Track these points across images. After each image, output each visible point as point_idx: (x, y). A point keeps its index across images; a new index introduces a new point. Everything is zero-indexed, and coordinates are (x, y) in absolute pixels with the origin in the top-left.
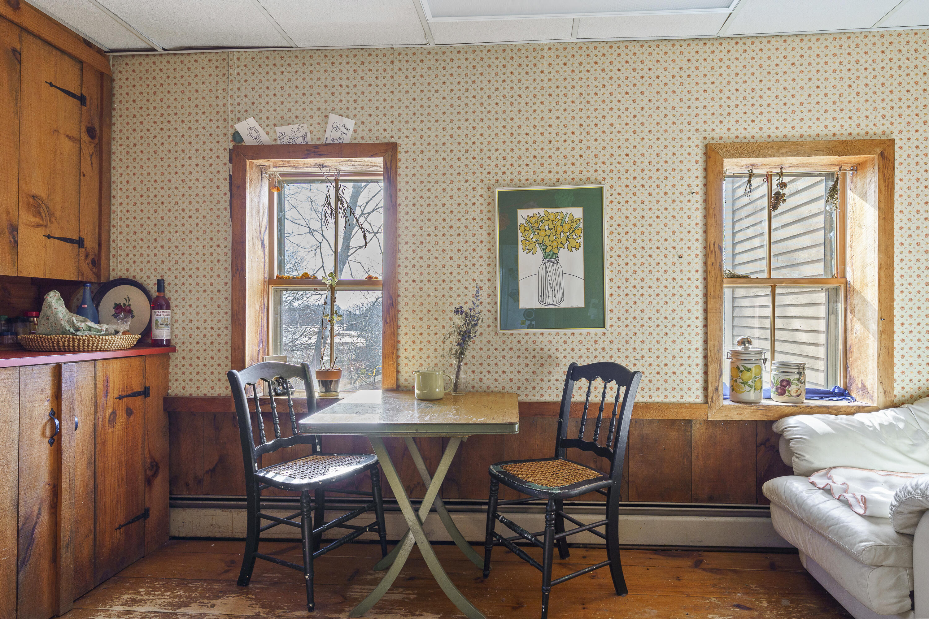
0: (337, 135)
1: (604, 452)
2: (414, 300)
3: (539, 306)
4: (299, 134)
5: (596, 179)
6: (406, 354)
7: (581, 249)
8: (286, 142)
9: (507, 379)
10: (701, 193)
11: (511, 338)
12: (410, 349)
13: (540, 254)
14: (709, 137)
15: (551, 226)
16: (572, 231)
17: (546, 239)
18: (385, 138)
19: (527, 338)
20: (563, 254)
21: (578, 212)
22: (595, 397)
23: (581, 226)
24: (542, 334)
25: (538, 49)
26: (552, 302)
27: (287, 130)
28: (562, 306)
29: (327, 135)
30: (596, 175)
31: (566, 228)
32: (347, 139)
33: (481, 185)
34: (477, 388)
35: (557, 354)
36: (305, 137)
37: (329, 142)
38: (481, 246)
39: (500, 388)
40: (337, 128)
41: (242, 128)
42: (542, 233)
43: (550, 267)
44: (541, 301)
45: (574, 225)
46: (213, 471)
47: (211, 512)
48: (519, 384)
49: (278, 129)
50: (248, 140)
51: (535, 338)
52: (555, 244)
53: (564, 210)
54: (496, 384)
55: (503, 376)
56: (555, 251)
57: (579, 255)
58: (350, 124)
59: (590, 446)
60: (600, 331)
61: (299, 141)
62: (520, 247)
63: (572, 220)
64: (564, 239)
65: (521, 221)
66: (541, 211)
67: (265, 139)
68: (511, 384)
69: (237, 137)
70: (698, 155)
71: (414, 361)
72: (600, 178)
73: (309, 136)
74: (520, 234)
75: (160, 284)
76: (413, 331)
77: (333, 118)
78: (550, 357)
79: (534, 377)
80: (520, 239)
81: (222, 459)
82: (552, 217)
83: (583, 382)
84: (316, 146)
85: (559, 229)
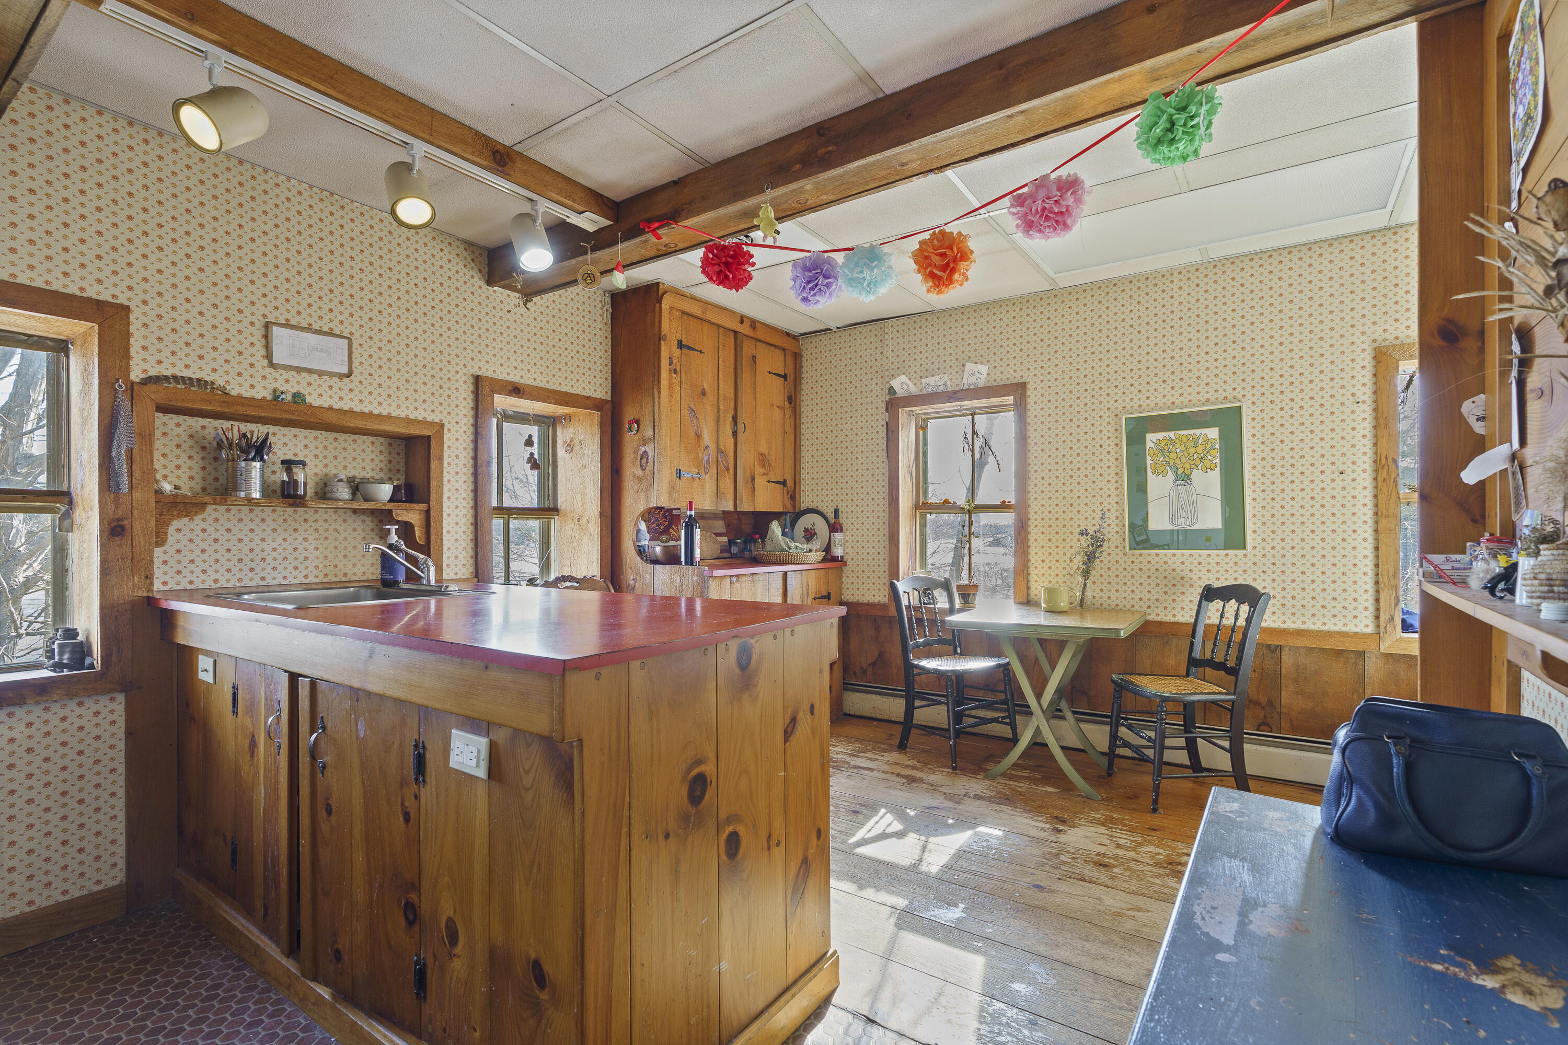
0: (972, 380)
2: (1043, 523)
3: (1169, 527)
4: (941, 383)
5: (1235, 397)
6: (1036, 571)
7: (1218, 469)
8: (930, 391)
9: (1137, 598)
10: (1369, 401)
11: (1141, 559)
12: (1039, 567)
13: (1171, 476)
14: (1380, 339)
15: (1183, 448)
16: (1207, 452)
17: (1178, 461)
18: (1016, 378)
19: (1157, 559)
20: (1196, 475)
21: (1213, 433)
22: (1229, 621)
23: (1217, 446)
24: (1174, 555)
25: (1167, 275)
26: (1183, 523)
27: (931, 380)
28: (1196, 527)
29: (965, 381)
30: (1235, 393)
31: (1200, 449)
32: (981, 383)
33: (1108, 413)
34: (1100, 605)
35: (1191, 575)
36: (945, 384)
37: (966, 387)
38: (1108, 471)
39: (1129, 606)
40: (973, 374)
41: (896, 383)
42: (1173, 456)
43: (1181, 488)
44: (1173, 523)
45: (1209, 445)
46: (874, 664)
47: (874, 696)
48: (1149, 603)
49: (924, 381)
50: (900, 393)
51: (1166, 559)
52: (1187, 466)
53: (1197, 432)
54: (1125, 603)
55: (1132, 595)
56: (1188, 472)
57: (1215, 475)
58: (984, 369)
59: (1221, 666)
60: (1240, 552)
61: (941, 389)
62: (1149, 471)
63: (1207, 441)
64: (1198, 461)
65: (1149, 445)
66: (1172, 434)
67: (914, 390)
68: (1141, 603)
69: (891, 390)
70: (1366, 360)
71: (1043, 578)
72: (1240, 396)
73: (949, 384)
74: (1148, 458)
75: (836, 512)
76: (1043, 551)
77: (969, 366)
78: (1183, 578)
79: (1165, 597)
80: (1149, 462)
81: (881, 655)
82: (1184, 439)
83: (1217, 604)
84: (955, 392)
85: (1192, 450)
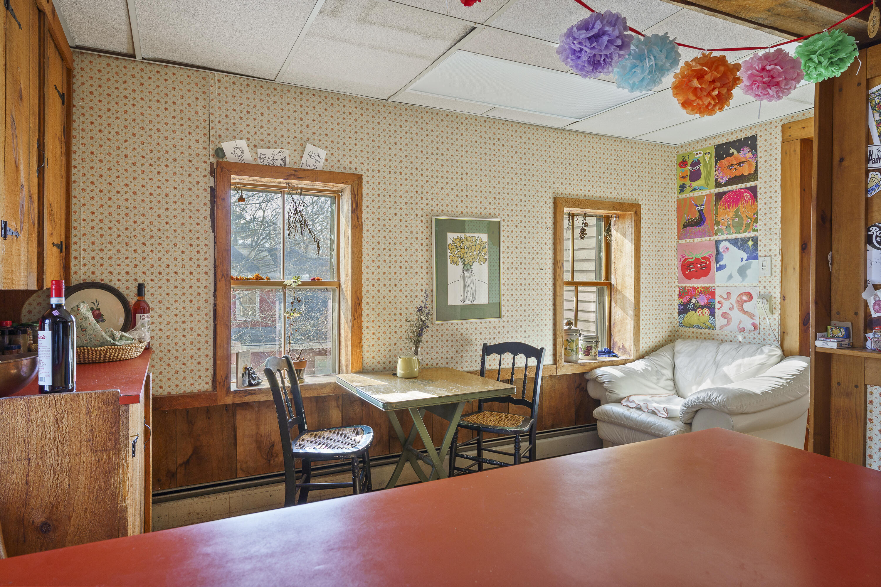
0: (312, 162)
1: (521, 402)
2: (373, 300)
3: (460, 303)
4: (279, 157)
5: (495, 214)
6: (367, 343)
7: (487, 263)
8: (265, 163)
9: (440, 357)
10: (552, 228)
11: (442, 327)
12: (370, 339)
13: (461, 266)
14: (556, 192)
15: (468, 246)
16: (481, 250)
17: (465, 255)
18: (351, 169)
19: (452, 327)
20: (475, 266)
21: (485, 237)
23: (487, 247)
24: (462, 323)
25: (460, 117)
26: (467, 300)
27: (268, 153)
28: (475, 303)
29: (304, 160)
30: (495, 212)
31: (478, 247)
32: (320, 167)
33: (422, 213)
34: (429, 365)
35: (471, 337)
36: (284, 160)
37: (304, 167)
38: (422, 259)
39: (434, 365)
40: (312, 156)
41: (228, 147)
42: (462, 251)
43: (467, 275)
44: (462, 300)
45: (482, 246)
46: (187, 463)
47: (189, 501)
48: (447, 360)
49: (260, 151)
50: (230, 157)
51: (457, 326)
52: (470, 259)
53: (476, 235)
54: (432, 362)
55: (437, 356)
56: (471, 264)
57: (485, 266)
58: (323, 153)
60: (497, 320)
61: (278, 163)
62: (449, 261)
63: (481, 242)
64: (476, 256)
65: (449, 241)
66: (462, 235)
67: (248, 157)
68: (442, 361)
69: (219, 152)
70: (550, 203)
71: (373, 348)
72: (497, 214)
73: (288, 160)
74: (449, 251)
75: (141, 288)
76: (373, 324)
77: (309, 147)
78: (467, 340)
79: (457, 354)
80: (449, 254)
81: (196, 451)
82: (469, 240)
83: (495, 356)
84: (296, 170)
85: (473, 248)
